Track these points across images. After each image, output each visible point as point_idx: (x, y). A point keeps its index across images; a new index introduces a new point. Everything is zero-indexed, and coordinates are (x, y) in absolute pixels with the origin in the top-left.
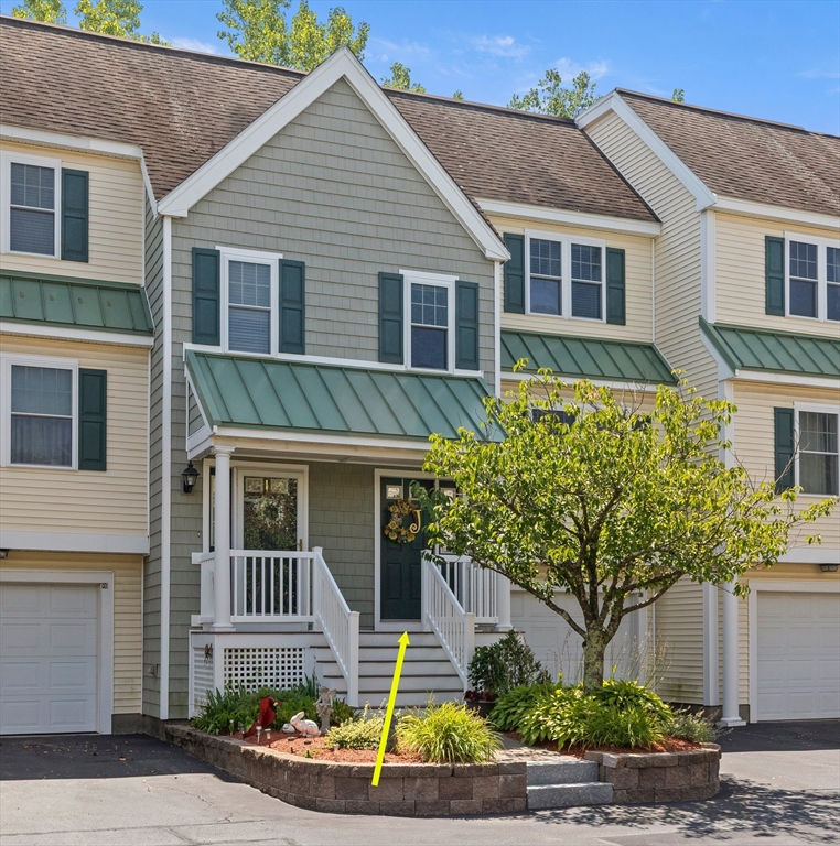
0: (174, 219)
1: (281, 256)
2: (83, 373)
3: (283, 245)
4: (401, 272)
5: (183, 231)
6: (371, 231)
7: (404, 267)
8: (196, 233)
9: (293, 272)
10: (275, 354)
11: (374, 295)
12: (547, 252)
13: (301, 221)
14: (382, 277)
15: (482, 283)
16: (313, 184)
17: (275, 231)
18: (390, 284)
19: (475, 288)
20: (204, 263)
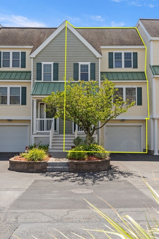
0: (33, 58)
1: (54, 62)
2: (22, 88)
3: (54, 60)
4: (78, 63)
5: (35, 60)
6: (72, 55)
7: (79, 62)
8: (37, 60)
9: (56, 65)
10: (52, 81)
11: (73, 68)
12: (119, 55)
13: (58, 55)
14: (74, 64)
15: (96, 63)
16: (60, 48)
17: (53, 58)
18: (76, 65)
19: (94, 64)
20: (39, 65)
